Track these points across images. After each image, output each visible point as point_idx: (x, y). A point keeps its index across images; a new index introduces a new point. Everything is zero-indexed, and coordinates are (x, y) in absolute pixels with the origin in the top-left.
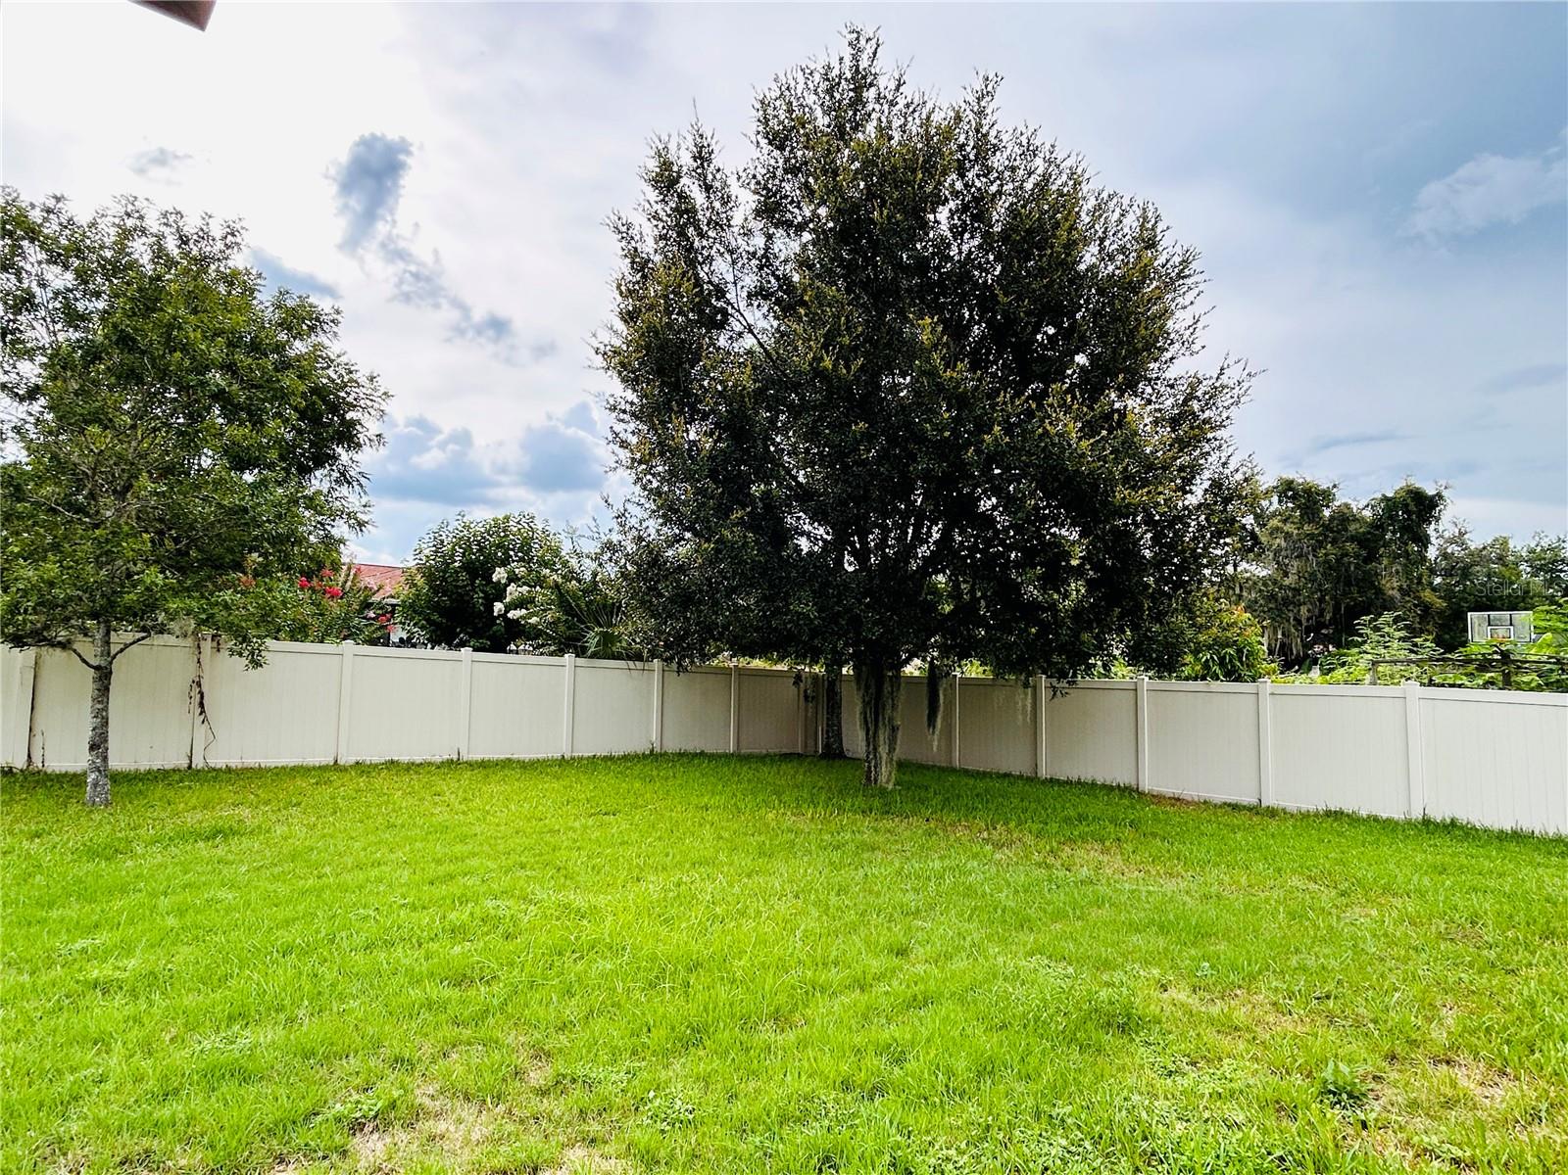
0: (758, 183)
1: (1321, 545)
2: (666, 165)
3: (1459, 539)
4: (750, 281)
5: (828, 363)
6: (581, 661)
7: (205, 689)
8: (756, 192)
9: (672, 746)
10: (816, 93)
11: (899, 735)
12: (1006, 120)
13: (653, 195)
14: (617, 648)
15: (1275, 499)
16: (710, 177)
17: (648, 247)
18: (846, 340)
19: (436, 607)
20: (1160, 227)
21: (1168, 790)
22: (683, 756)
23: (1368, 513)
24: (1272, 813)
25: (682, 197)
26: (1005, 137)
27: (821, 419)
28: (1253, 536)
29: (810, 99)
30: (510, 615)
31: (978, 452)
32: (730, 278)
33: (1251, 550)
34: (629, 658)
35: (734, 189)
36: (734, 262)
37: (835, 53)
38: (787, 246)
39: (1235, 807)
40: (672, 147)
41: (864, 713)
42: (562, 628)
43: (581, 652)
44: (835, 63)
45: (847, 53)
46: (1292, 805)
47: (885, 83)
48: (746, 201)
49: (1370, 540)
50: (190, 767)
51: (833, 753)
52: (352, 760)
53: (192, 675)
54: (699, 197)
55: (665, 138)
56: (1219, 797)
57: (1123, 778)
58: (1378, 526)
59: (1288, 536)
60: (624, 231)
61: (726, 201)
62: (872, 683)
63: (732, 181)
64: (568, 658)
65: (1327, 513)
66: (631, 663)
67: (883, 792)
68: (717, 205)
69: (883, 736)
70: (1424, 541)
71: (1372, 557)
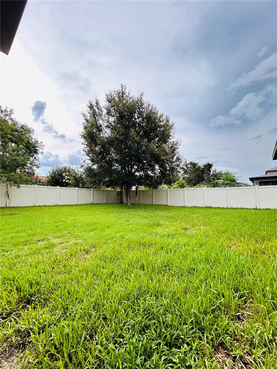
0: (106, 108)
1: (196, 172)
2: (91, 105)
3: (215, 171)
4: (106, 124)
5: (118, 136)
6: (79, 188)
7: (9, 193)
8: (106, 110)
9: (95, 202)
10: (116, 94)
11: (131, 197)
12: (145, 100)
13: (89, 109)
14: (85, 186)
15: (189, 165)
16: (99, 107)
17: (88, 118)
18: (121, 133)
19: (53, 182)
20: (169, 119)
21: (172, 205)
22: (97, 204)
23: (202, 167)
24: (186, 207)
25: (94, 110)
26: (145, 102)
27: (117, 146)
28: (186, 171)
29: (115, 95)
30: (66, 181)
31: (141, 151)
32: (102, 124)
33: (186, 173)
34: (87, 188)
35: (103, 109)
36: (103, 121)
37: (119, 88)
38: (112, 119)
39: (181, 207)
40: (92, 102)
41: (126, 194)
42: (75, 183)
43: (79, 187)
44: (119, 90)
45: (121, 88)
46: (189, 206)
47: (127, 94)
48: (105, 111)
49: (203, 171)
50: (6, 206)
51: (122, 202)
52: (38, 205)
53: (6, 190)
54: (97, 110)
55: (91, 100)
56: (179, 206)
57: (165, 204)
58: (204, 169)
59: (191, 170)
60: (84, 115)
61: (101, 111)
62: (127, 189)
63: (102, 108)
64: (77, 188)
65: (197, 167)
66: (88, 189)
67: (129, 206)
68: (100, 112)
69: (129, 198)
70: (210, 171)
71: (203, 173)
